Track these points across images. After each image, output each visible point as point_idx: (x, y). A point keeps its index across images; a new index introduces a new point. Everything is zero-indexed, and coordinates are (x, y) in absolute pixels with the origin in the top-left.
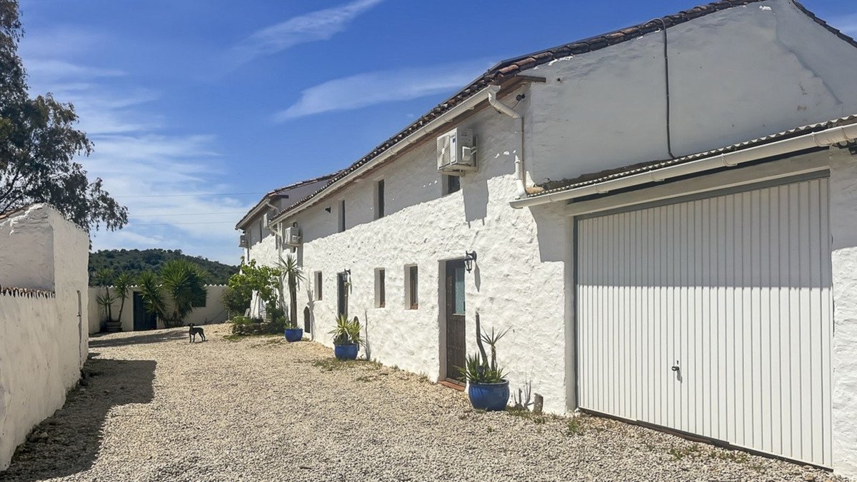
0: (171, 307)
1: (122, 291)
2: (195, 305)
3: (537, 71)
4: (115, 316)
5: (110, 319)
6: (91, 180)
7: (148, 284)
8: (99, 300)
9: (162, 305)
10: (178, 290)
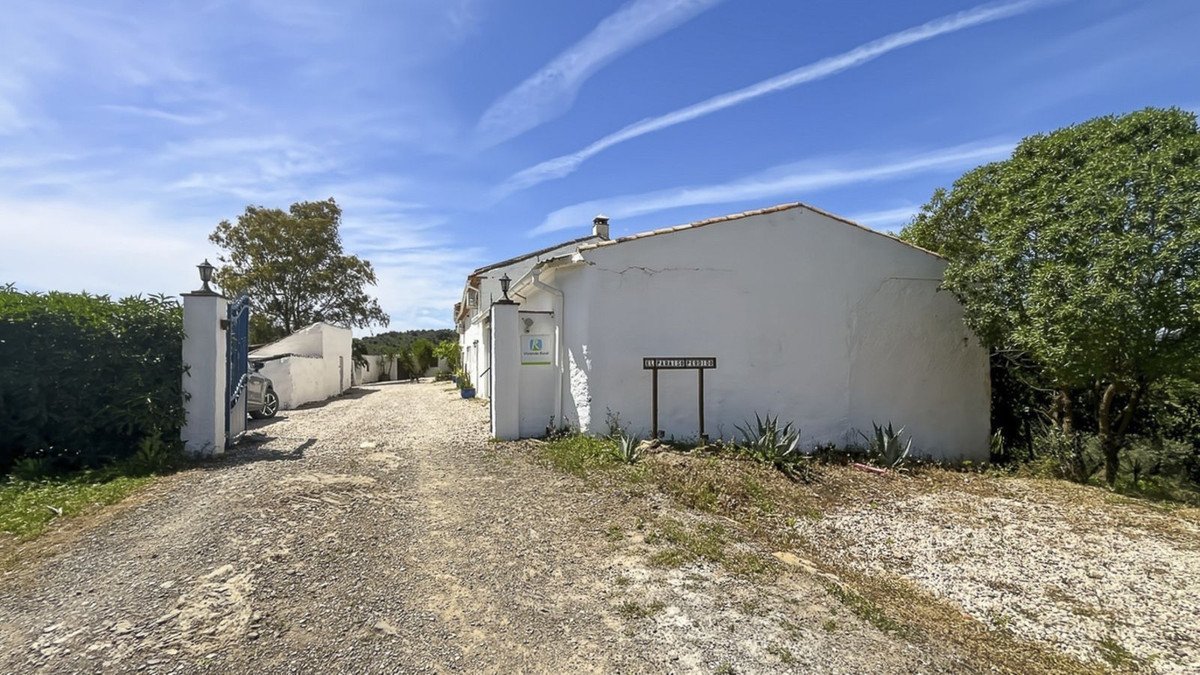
0: (418, 367)
1: (391, 357)
2: (432, 366)
3: (483, 275)
4: (387, 373)
5: (383, 374)
6: (372, 299)
7: (405, 354)
8: (377, 363)
9: (413, 366)
10: (421, 357)
